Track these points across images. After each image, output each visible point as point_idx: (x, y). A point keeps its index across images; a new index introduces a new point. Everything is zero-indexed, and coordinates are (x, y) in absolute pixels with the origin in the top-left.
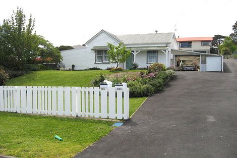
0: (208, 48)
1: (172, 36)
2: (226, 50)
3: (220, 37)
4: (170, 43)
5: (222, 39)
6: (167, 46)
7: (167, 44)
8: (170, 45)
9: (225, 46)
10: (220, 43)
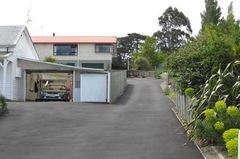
0: (107, 58)
1: (21, 33)
2: (142, 62)
3: (137, 37)
4: (14, 46)
5: (142, 41)
6: (8, 52)
7: (9, 48)
8: (14, 50)
9: (144, 55)
10: (137, 49)
